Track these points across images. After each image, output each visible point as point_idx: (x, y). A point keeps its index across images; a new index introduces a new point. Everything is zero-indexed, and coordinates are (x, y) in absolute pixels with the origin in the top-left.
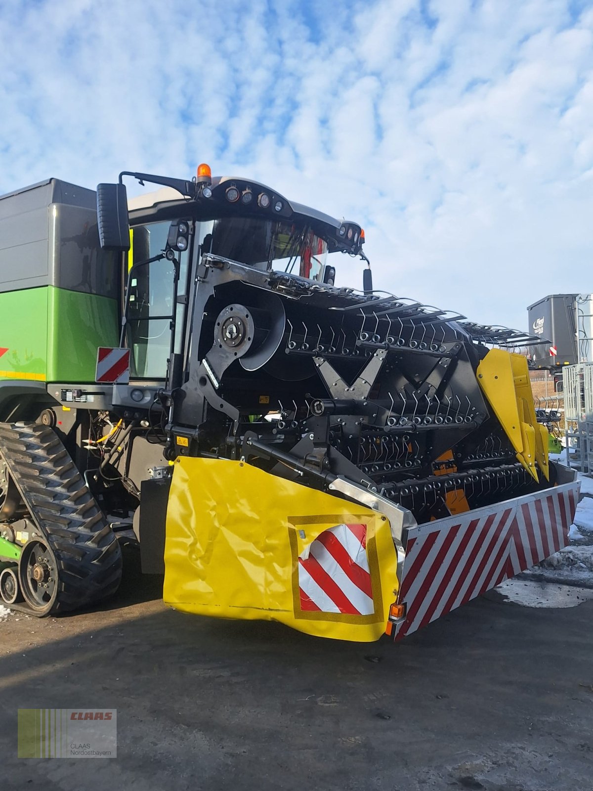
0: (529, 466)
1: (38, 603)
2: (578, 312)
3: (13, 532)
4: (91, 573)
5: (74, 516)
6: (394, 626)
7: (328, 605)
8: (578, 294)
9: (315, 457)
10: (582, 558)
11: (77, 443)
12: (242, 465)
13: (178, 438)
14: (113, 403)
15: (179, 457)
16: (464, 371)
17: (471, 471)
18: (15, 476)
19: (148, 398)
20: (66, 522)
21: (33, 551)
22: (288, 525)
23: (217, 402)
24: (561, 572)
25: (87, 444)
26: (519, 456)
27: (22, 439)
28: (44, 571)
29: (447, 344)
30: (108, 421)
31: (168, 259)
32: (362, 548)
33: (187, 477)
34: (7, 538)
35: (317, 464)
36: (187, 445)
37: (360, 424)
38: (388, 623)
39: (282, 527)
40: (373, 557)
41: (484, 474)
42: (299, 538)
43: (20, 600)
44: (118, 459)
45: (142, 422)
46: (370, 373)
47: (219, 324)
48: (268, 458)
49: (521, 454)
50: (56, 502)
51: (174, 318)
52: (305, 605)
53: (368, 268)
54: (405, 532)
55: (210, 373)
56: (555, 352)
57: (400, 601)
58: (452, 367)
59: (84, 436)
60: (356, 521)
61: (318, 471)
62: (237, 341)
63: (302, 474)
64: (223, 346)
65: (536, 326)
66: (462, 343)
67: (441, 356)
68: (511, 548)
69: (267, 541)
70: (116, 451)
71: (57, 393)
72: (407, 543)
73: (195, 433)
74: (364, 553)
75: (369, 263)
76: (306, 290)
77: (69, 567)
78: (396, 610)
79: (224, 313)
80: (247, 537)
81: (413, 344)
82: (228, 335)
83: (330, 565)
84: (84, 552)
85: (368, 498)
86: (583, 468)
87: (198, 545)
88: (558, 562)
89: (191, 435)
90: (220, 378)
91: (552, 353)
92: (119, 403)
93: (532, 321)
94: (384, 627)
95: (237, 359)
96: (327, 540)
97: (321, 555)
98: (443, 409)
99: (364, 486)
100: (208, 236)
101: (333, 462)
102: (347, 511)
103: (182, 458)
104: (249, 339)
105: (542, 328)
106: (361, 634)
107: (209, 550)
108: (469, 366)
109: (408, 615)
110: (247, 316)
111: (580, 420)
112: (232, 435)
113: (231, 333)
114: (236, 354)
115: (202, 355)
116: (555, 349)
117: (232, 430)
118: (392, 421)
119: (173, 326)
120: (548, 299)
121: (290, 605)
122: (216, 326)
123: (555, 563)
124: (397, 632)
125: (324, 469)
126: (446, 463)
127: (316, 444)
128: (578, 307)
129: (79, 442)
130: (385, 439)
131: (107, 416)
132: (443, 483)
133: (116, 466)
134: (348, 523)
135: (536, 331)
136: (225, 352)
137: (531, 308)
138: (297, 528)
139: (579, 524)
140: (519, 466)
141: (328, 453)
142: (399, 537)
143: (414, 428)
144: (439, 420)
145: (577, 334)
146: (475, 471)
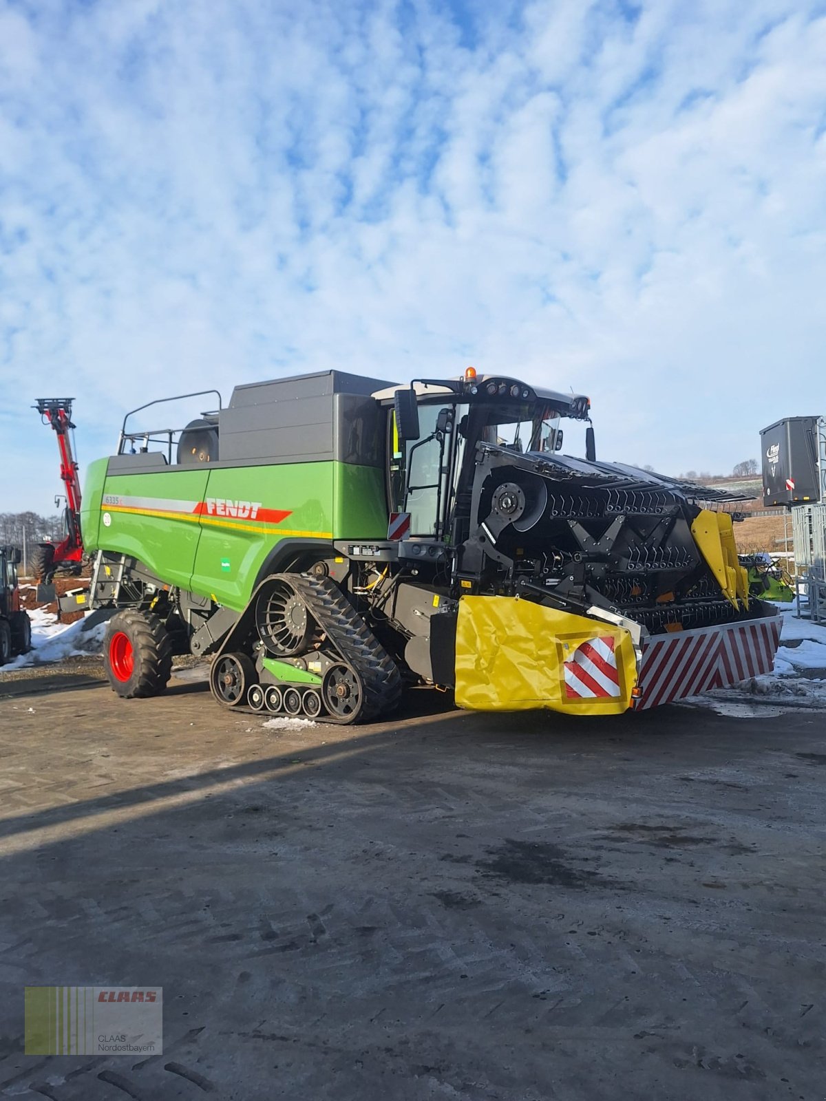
0: (732, 599)
1: (340, 715)
2: (820, 437)
3: (305, 662)
4: (382, 690)
5: (363, 647)
6: (635, 702)
7: (587, 693)
8: (819, 417)
9: (576, 592)
10: (788, 686)
11: (349, 589)
12: (517, 600)
13: (462, 582)
14: (399, 556)
15: (463, 596)
16: (681, 526)
17: (687, 604)
18: (316, 616)
19: (424, 552)
20: (360, 651)
21: (333, 674)
22: (555, 640)
23: (495, 555)
24: (770, 697)
25: (356, 590)
26: (724, 592)
27: (312, 586)
28: (347, 689)
29: (668, 507)
30: (376, 571)
31: (438, 440)
32: (612, 652)
33: (471, 611)
34: (301, 667)
35: (576, 597)
36: (470, 587)
37: (605, 569)
38: (631, 700)
39: (551, 642)
40: (619, 658)
41: (698, 607)
42: (564, 649)
43: (324, 713)
44: (384, 602)
45: (413, 571)
46: (612, 533)
47: (495, 497)
48: (538, 594)
49: (726, 589)
50: (348, 636)
51: (439, 486)
52: (570, 694)
53: (590, 427)
54: (642, 639)
55: (488, 533)
56: (792, 485)
57: (638, 686)
58: (672, 524)
59: (355, 584)
60: (606, 634)
61: (577, 602)
62: (512, 510)
63: (565, 604)
64: (499, 513)
65: (770, 455)
66: (680, 505)
67: (663, 517)
68: (719, 664)
69: (539, 652)
70: (383, 596)
71: (344, 548)
72: (643, 646)
73: (478, 578)
74: (613, 655)
75: (591, 422)
76: (566, 475)
77: (369, 684)
78: (636, 691)
79: (500, 489)
80: (523, 651)
81: (643, 510)
82: (504, 505)
83: (588, 665)
84: (377, 674)
85: (615, 618)
86: (813, 617)
87: (482, 661)
88: (768, 689)
89: (474, 579)
90: (497, 537)
91: (789, 487)
92: (403, 556)
93: (766, 448)
94: (628, 704)
95: (511, 523)
96: (585, 648)
97: (581, 660)
98: (666, 558)
99: (612, 611)
100: (465, 417)
101: (588, 596)
102: (599, 629)
103: (465, 597)
104: (521, 508)
105: (777, 457)
106: (611, 709)
107: (491, 662)
108: (685, 523)
109: (644, 696)
110: (519, 492)
111: (810, 564)
112: (508, 578)
113: (507, 503)
114: (510, 519)
115: (481, 519)
116: (792, 482)
117: (508, 575)
118: (631, 566)
119: (439, 493)
120: (784, 422)
121: (559, 695)
122: (493, 498)
123: (765, 690)
124: (637, 705)
125: (582, 600)
126: (666, 603)
127: (575, 584)
128: (820, 431)
129: (350, 589)
130: (621, 581)
131: (374, 566)
132: (666, 612)
133: (382, 609)
134: (601, 636)
135: (770, 460)
136: (501, 518)
137: (764, 433)
138: (562, 642)
139: (794, 663)
140: (727, 603)
141: (584, 589)
142: (637, 642)
143: (646, 571)
144: (663, 565)
145: (818, 464)
146: (691, 604)
